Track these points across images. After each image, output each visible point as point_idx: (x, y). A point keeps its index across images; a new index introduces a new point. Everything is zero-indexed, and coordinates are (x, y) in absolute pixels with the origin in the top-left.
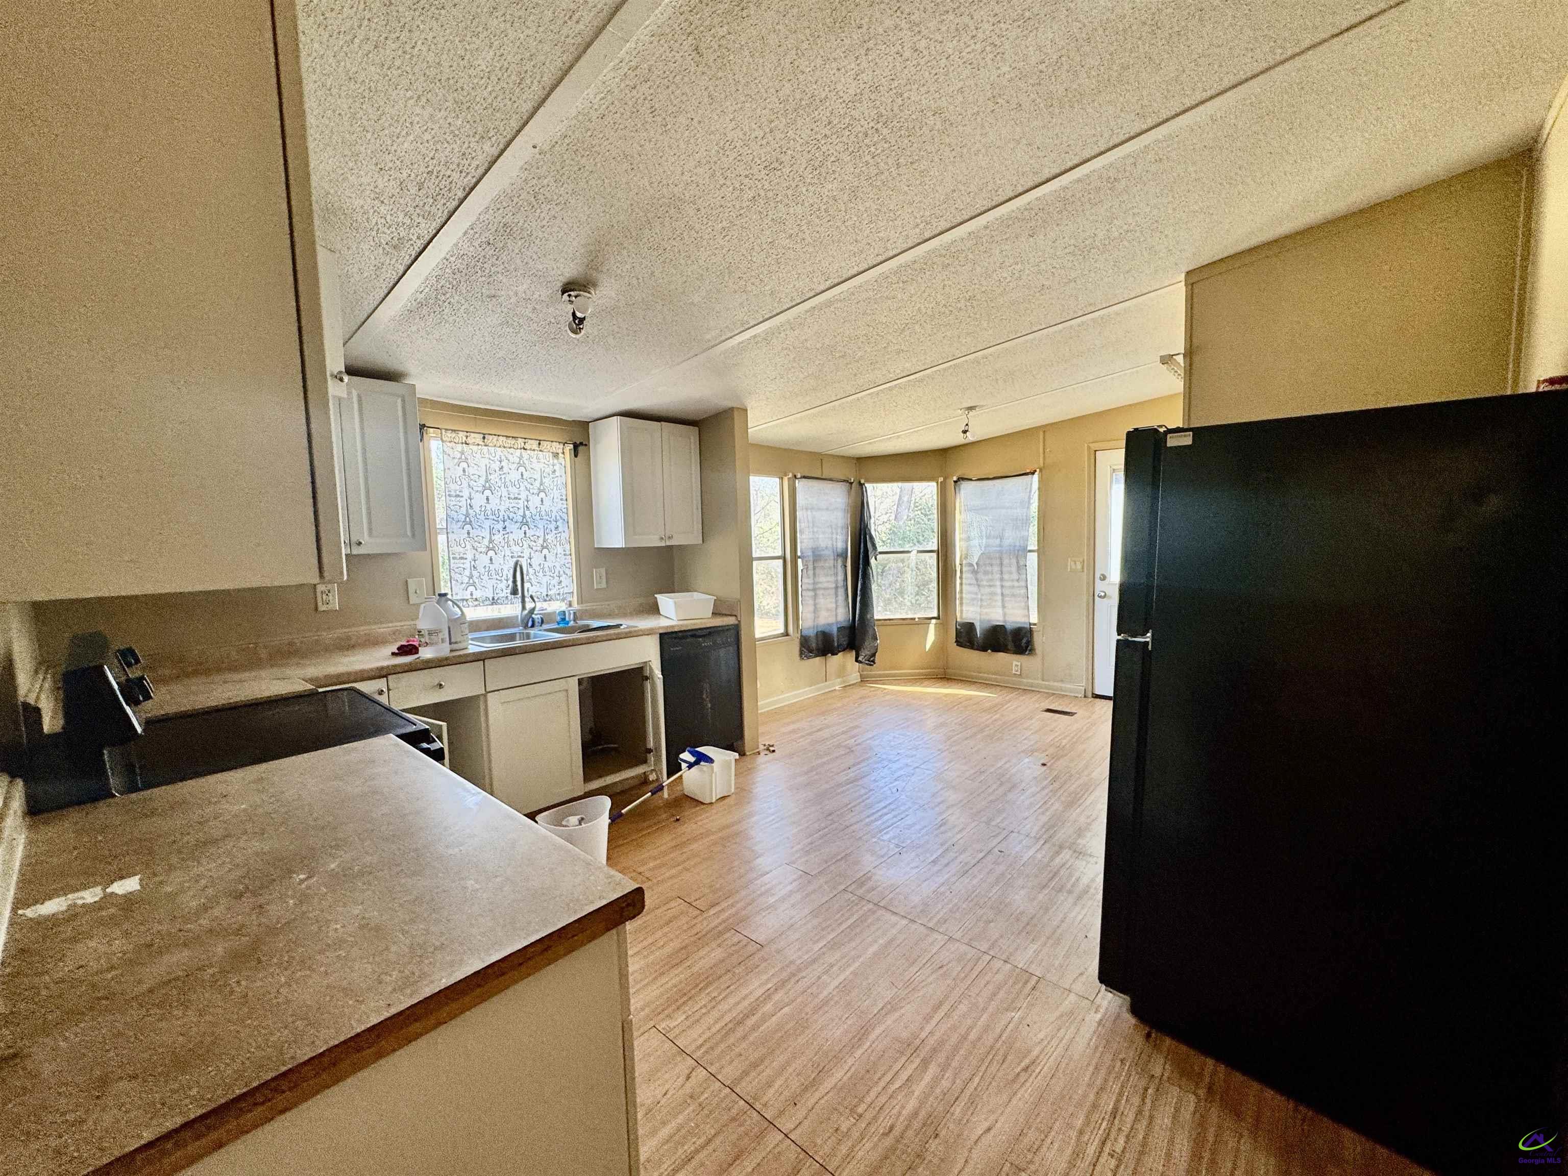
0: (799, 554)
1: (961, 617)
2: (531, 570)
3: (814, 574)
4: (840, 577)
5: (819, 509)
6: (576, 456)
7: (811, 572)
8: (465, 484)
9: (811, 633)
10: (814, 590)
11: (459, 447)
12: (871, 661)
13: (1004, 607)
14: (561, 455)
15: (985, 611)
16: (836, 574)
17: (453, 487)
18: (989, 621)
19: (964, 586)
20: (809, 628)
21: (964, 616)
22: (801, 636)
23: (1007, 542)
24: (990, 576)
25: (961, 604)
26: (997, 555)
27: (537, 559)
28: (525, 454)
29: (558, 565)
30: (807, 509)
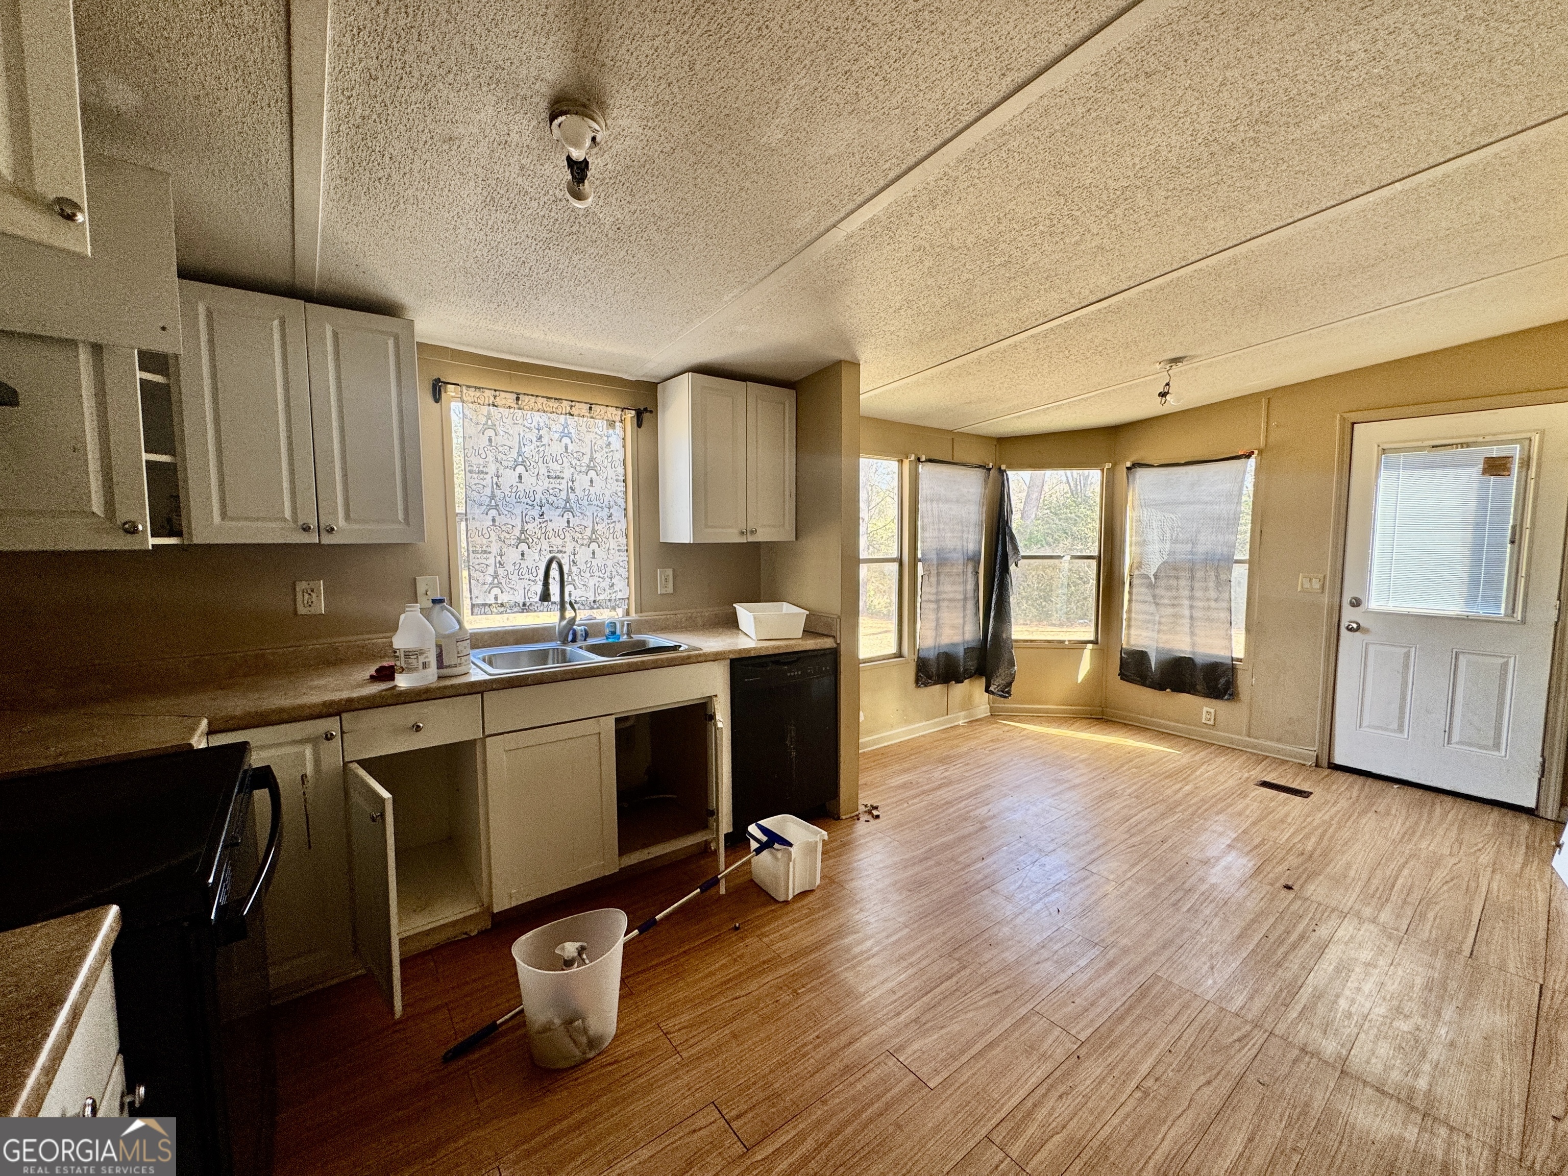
0: (920, 556)
1: (1128, 643)
2: (574, 569)
3: (938, 583)
4: (970, 587)
5: (948, 501)
6: (639, 425)
7: (933, 579)
8: (491, 458)
9: (932, 655)
10: (937, 601)
11: (485, 409)
12: (1006, 692)
13: (1192, 634)
14: (618, 424)
15: (1164, 637)
16: (965, 582)
17: (475, 460)
18: (1169, 650)
19: (1134, 604)
20: (928, 649)
21: (1132, 642)
22: (919, 658)
23: (1201, 549)
24: (1174, 593)
25: (1129, 626)
26: (1187, 566)
27: (583, 554)
28: (570, 420)
29: (610, 563)
30: (932, 501)
